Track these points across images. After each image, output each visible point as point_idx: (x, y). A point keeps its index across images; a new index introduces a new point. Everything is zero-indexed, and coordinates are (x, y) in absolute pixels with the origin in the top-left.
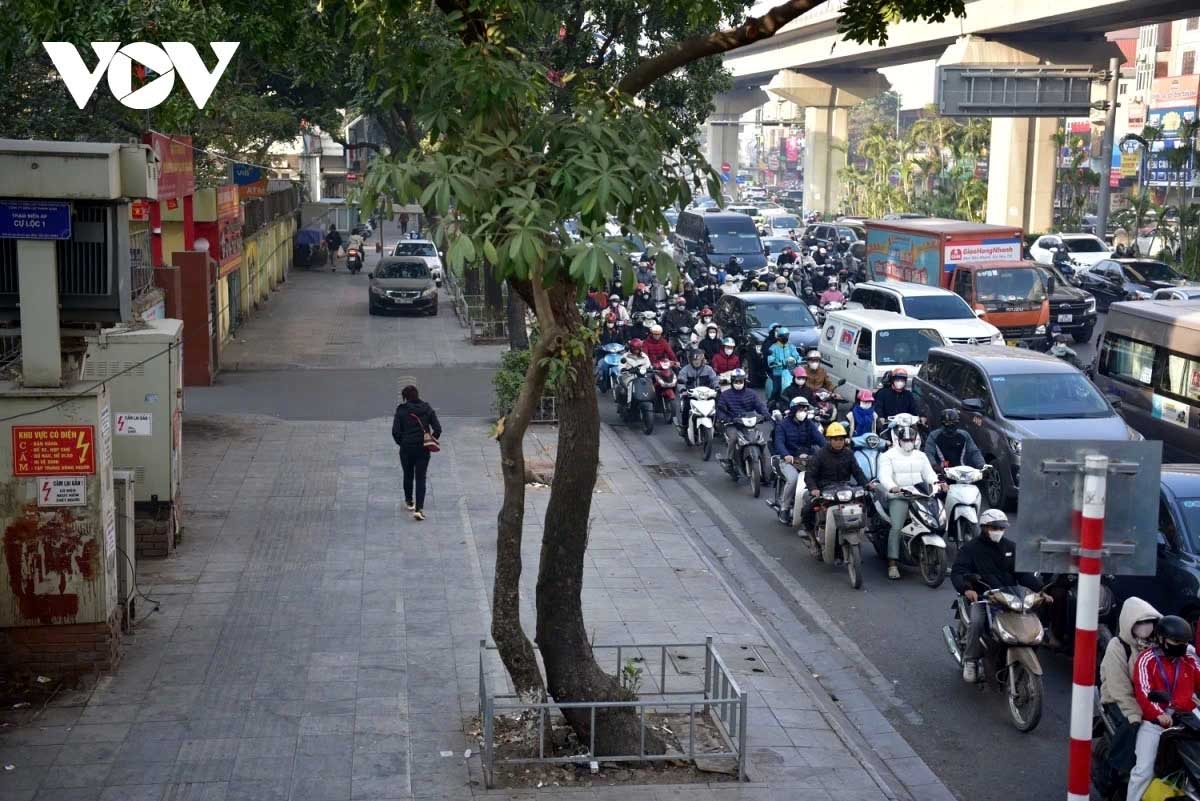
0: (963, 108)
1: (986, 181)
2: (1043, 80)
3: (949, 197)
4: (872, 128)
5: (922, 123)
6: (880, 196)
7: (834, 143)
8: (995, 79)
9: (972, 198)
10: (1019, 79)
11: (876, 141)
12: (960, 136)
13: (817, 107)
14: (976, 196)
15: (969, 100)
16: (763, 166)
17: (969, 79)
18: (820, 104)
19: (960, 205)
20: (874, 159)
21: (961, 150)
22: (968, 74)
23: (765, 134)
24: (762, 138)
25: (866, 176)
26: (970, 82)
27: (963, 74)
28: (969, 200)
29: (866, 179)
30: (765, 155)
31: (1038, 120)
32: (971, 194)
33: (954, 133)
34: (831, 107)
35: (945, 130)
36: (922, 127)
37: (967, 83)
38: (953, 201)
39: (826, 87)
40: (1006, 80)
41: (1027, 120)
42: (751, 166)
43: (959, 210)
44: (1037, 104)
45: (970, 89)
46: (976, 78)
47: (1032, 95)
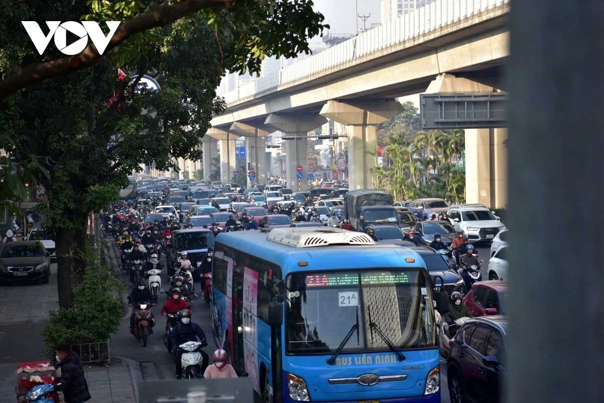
0: (438, 123)
1: (464, 173)
2: (492, 103)
3: (441, 184)
4: (391, 138)
5: (421, 134)
6: (398, 186)
7: (367, 150)
8: (458, 103)
9: (457, 185)
10: (475, 103)
11: (394, 147)
12: (447, 142)
13: (355, 125)
14: (460, 184)
15: (441, 118)
16: (335, 167)
17: (441, 103)
18: (355, 123)
19: (449, 190)
20: (394, 160)
21: (448, 152)
22: (439, 100)
23: (335, 145)
24: (333, 148)
25: (388, 172)
26: (441, 105)
27: (436, 100)
28: (455, 186)
29: (389, 174)
30: (336, 159)
31: (496, 130)
32: (456, 182)
33: (442, 140)
34: (364, 125)
35: (436, 138)
36: (422, 136)
37: (439, 106)
38: (444, 187)
39: (359, 111)
40: (466, 103)
41: (488, 130)
42: (328, 167)
43: (448, 194)
44: (488, 119)
45: (441, 110)
46: (446, 103)
47: (485, 113)
